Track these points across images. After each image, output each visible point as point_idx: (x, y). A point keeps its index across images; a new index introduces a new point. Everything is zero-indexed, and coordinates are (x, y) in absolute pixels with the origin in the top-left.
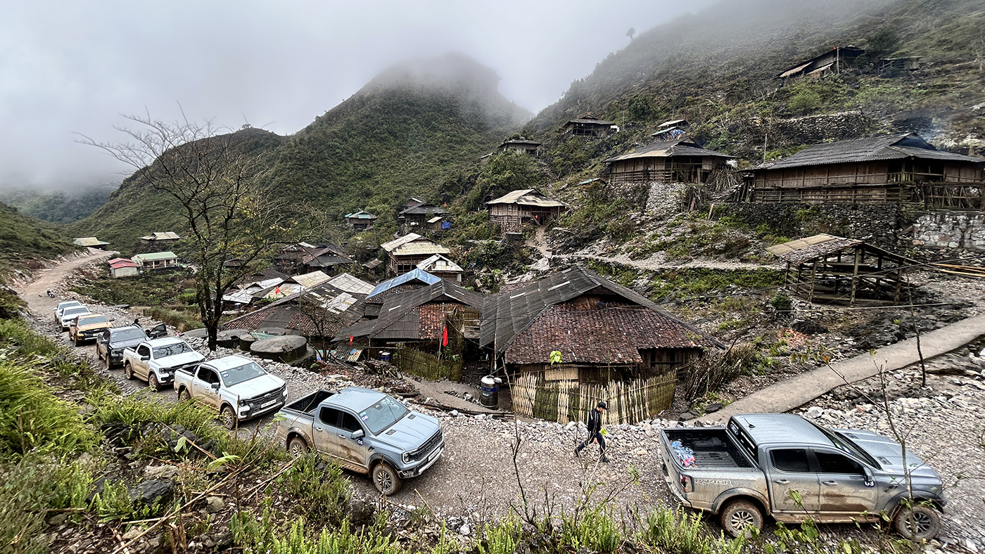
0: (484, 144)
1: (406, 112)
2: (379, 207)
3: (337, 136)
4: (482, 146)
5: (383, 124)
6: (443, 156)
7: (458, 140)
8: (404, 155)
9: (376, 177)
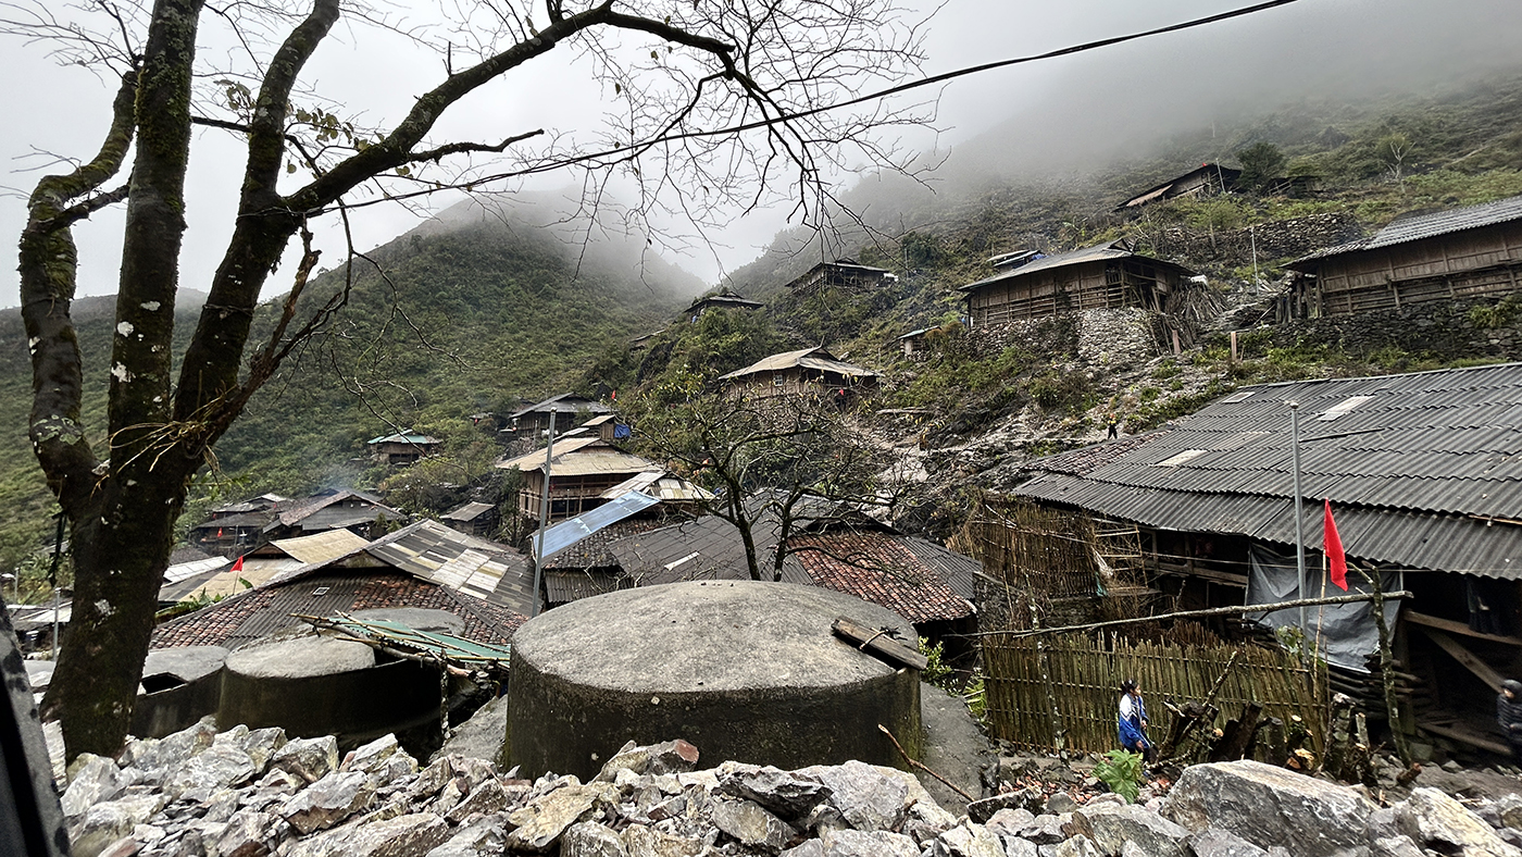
0: (634, 322)
1: (499, 268)
2: (443, 424)
3: (364, 300)
4: (631, 326)
5: (453, 283)
6: (566, 339)
7: (591, 314)
8: (491, 336)
9: (437, 371)
